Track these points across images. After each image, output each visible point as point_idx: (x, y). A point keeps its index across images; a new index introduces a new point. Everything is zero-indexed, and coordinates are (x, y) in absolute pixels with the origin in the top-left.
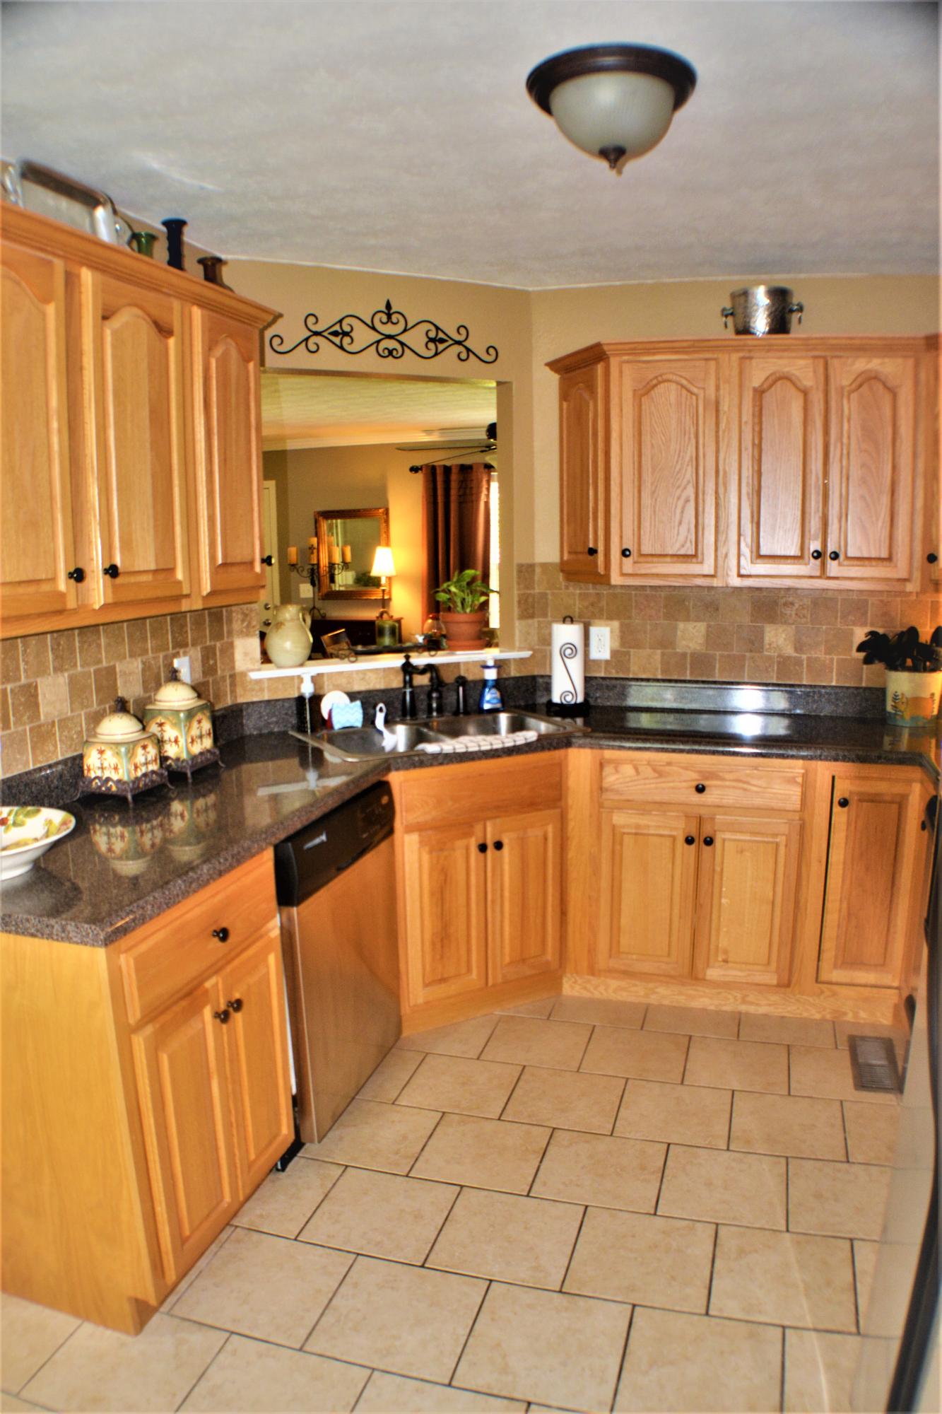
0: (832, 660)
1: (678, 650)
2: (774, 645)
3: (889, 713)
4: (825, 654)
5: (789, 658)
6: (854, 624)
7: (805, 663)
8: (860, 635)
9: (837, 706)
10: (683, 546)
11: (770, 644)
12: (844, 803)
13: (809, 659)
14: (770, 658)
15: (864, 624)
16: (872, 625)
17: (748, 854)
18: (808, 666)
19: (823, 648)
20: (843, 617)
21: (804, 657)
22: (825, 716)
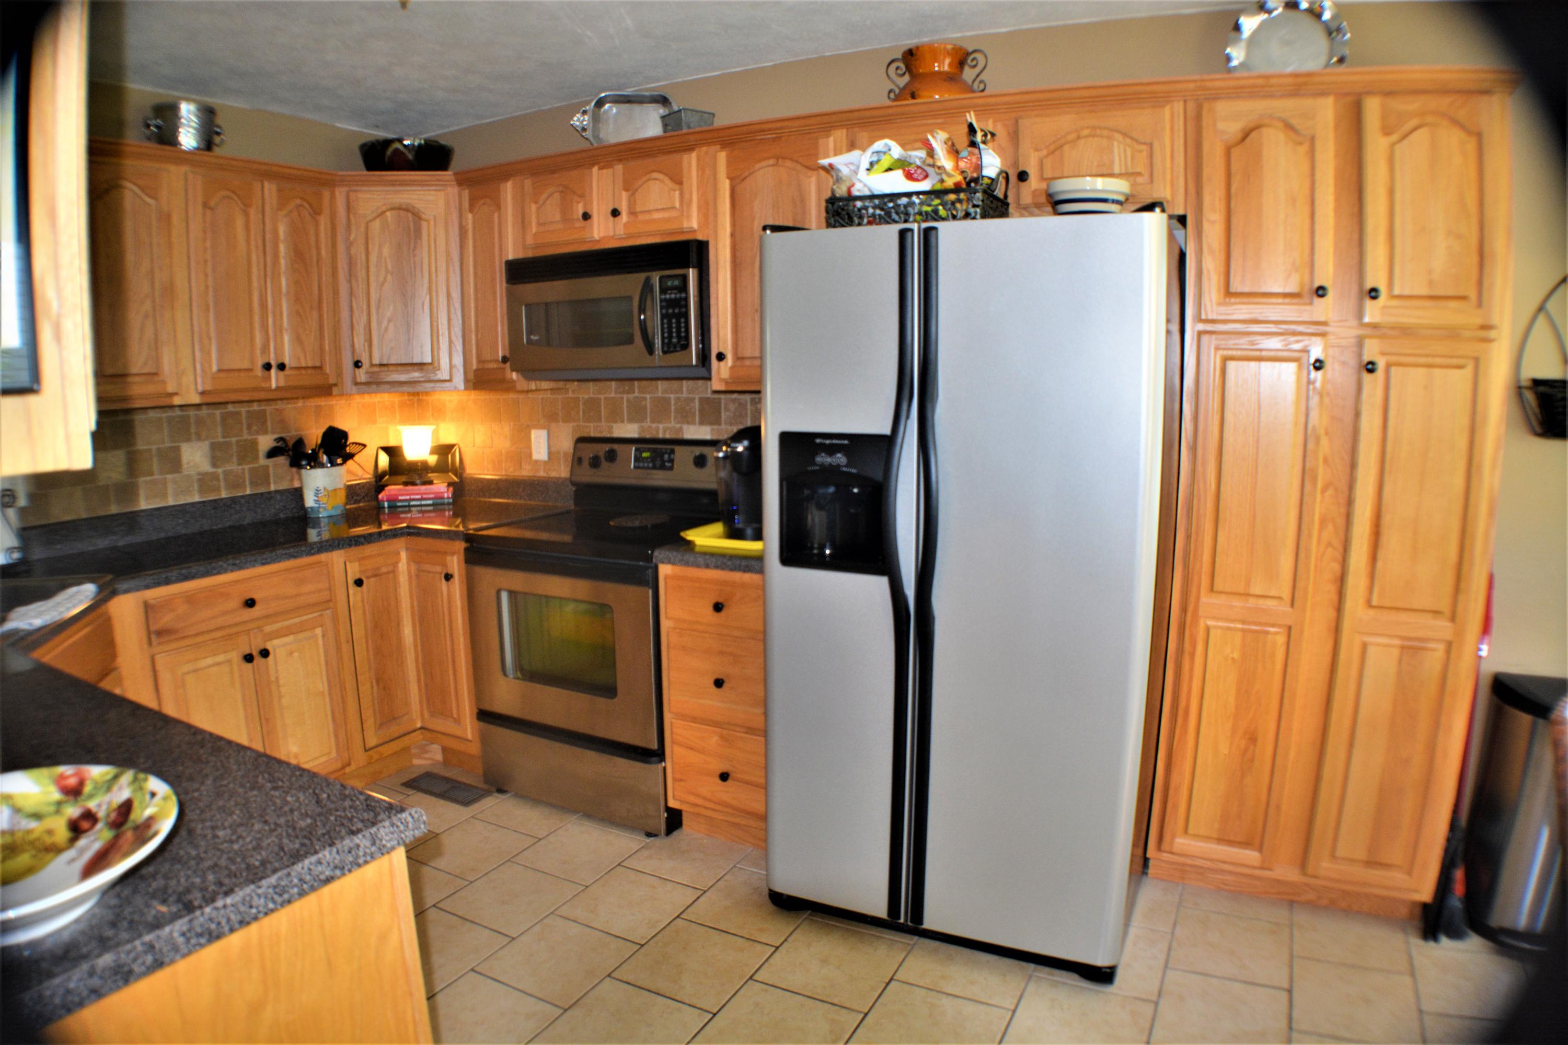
0: (244, 469)
1: (101, 484)
2: (192, 464)
3: (312, 508)
4: (240, 464)
5: (207, 474)
6: (258, 433)
7: (221, 477)
8: (266, 442)
9: (256, 513)
10: (145, 364)
11: (188, 463)
12: (359, 583)
13: (225, 473)
14: (189, 477)
15: (266, 432)
16: (273, 433)
17: (296, 654)
18: (225, 479)
19: (235, 459)
20: (249, 427)
21: (220, 471)
22: (248, 524)
